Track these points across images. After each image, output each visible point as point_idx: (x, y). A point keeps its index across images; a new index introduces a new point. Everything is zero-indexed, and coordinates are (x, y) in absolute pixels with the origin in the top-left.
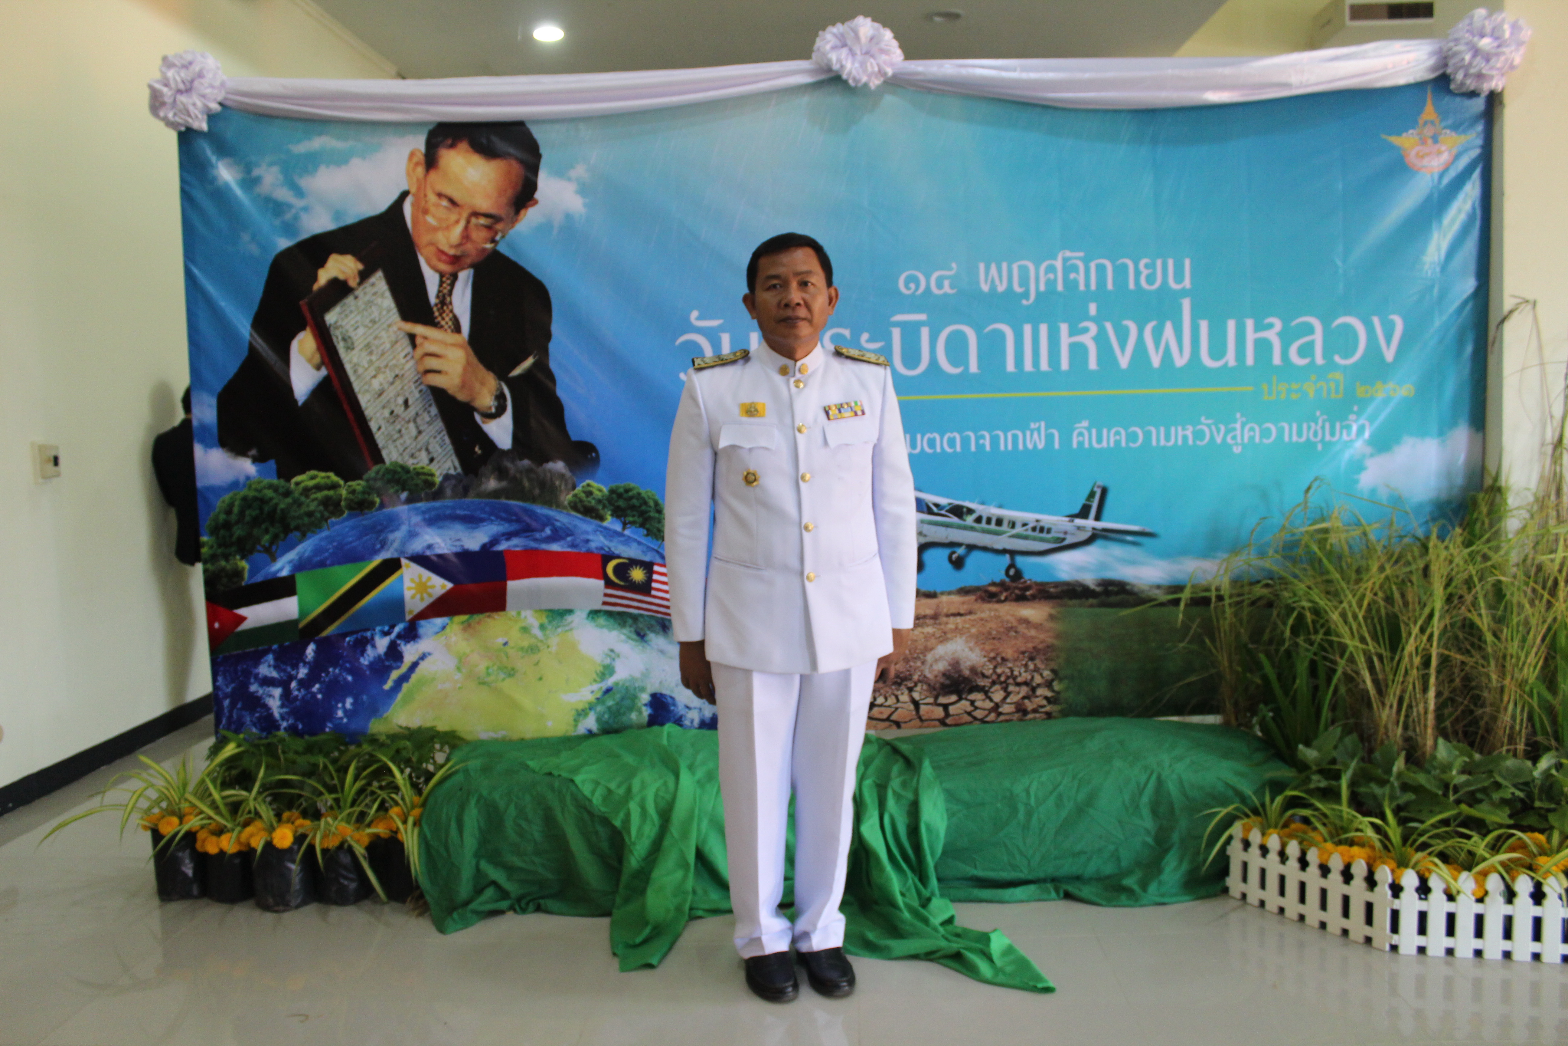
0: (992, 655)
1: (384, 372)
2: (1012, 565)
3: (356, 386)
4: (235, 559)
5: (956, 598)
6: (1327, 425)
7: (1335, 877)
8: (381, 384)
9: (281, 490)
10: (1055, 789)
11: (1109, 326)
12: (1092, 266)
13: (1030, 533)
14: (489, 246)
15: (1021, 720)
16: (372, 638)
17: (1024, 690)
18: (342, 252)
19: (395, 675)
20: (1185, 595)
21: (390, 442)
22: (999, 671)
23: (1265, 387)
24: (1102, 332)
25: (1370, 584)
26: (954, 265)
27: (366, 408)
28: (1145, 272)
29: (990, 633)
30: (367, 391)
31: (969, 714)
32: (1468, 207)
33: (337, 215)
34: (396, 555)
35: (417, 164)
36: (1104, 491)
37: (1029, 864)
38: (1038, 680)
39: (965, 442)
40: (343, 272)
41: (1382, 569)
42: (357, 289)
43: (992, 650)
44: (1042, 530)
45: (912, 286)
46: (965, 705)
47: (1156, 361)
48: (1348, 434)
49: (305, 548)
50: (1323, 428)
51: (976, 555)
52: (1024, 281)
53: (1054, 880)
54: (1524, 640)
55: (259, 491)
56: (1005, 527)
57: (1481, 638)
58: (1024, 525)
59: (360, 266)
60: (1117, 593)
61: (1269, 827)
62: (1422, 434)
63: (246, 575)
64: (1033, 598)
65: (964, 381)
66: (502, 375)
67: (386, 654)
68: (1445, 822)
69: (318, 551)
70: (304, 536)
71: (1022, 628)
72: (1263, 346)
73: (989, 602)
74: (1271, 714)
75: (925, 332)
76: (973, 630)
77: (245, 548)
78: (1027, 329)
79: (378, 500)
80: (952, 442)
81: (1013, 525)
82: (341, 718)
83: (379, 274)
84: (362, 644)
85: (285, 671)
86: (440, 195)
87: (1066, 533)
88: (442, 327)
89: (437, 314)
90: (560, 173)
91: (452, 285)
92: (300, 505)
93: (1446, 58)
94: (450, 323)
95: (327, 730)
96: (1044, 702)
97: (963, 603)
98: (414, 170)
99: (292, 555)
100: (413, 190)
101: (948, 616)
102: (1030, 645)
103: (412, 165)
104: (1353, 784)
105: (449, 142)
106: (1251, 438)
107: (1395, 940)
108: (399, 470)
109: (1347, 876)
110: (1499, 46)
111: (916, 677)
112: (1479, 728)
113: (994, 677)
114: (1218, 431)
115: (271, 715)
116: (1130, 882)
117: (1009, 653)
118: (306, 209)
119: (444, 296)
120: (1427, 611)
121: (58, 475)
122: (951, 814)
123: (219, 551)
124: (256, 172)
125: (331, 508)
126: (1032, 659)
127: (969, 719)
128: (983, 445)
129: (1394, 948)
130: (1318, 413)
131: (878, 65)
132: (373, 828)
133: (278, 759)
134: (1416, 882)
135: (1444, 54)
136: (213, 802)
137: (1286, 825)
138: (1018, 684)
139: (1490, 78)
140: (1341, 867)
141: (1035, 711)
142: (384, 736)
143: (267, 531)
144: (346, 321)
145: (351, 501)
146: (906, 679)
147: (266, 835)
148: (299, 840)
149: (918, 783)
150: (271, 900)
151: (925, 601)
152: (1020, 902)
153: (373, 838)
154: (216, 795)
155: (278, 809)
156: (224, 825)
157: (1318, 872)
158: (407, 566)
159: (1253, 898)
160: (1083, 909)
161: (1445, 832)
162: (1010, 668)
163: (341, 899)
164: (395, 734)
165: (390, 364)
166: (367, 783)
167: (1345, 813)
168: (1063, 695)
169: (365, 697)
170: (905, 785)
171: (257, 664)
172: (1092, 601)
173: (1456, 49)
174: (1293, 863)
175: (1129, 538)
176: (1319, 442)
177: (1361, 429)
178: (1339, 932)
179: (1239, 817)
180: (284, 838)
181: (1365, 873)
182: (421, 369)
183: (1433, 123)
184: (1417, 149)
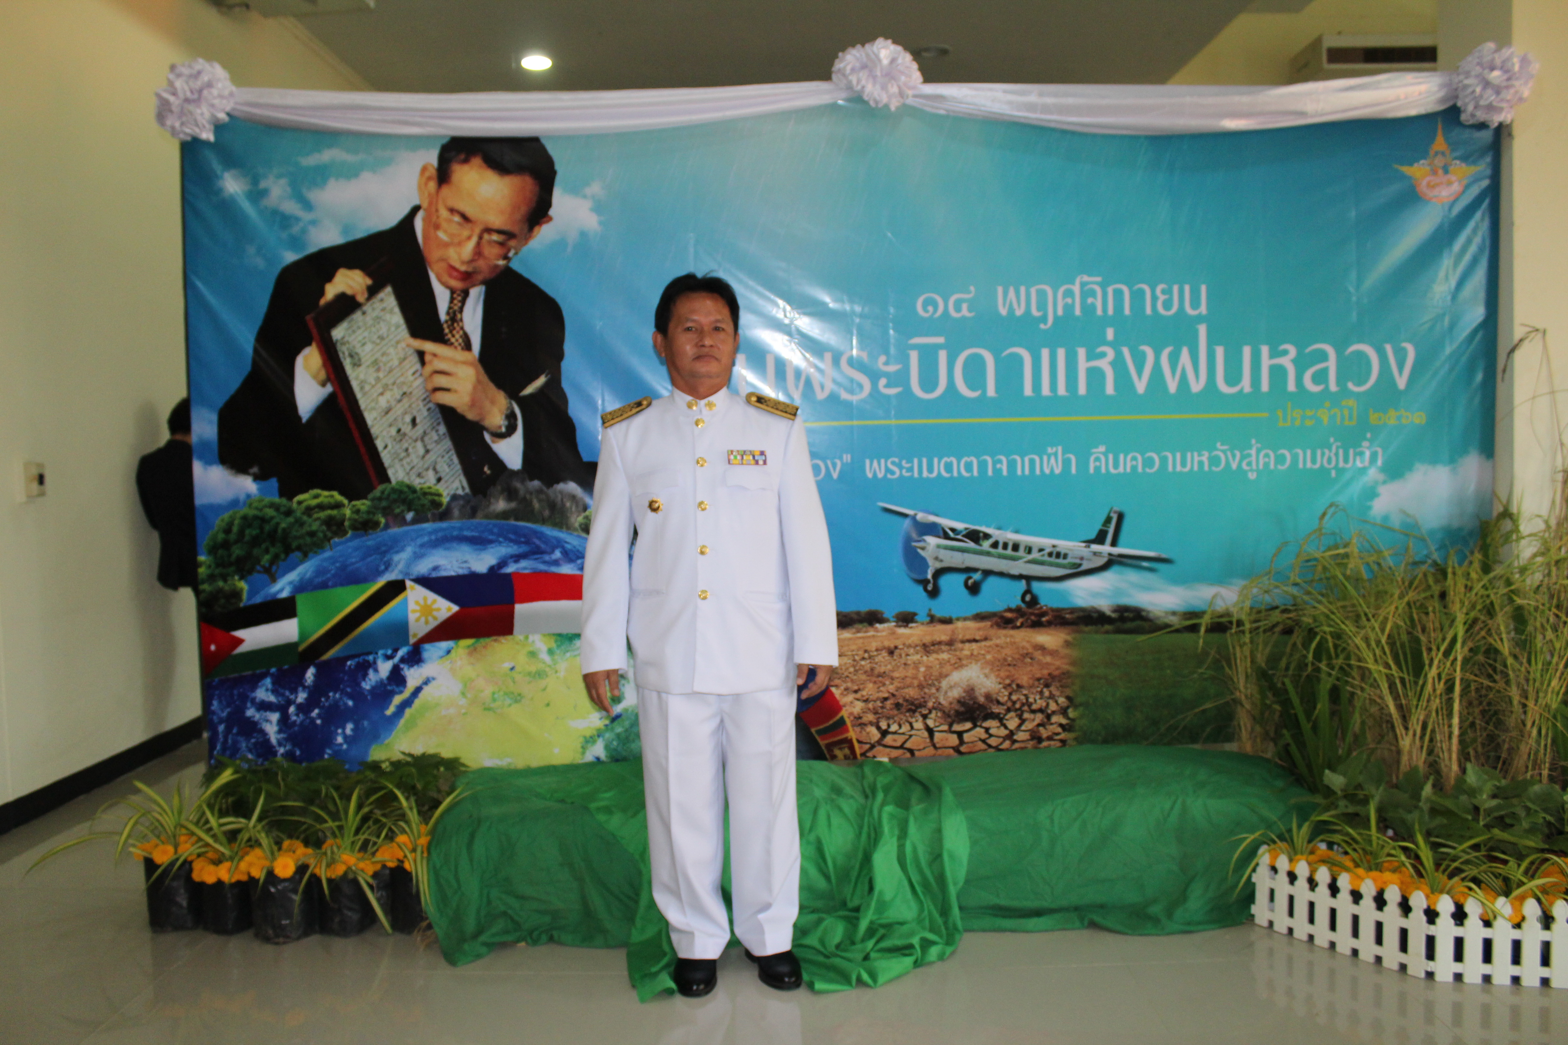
0: (1008, 681)
1: (392, 390)
2: (1028, 591)
3: (363, 403)
4: (233, 580)
5: (971, 624)
6: (1341, 452)
7: (1368, 902)
8: (388, 402)
9: (283, 509)
10: (1078, 816)
11: (1126, 351)
12: (1110, 290)
13: (1046, 558)
14: (501, 263)
15: (1036, 748)
16: (375, 662)
17: (1039, 717)
18: (350, 267)
19: (397, 700)
20: (1205, 621)
21: (396, 461)
22: (1014, 697)
23: (1280, 413)
24: (1119, 355)
25: (1392, 608)
26: (972, 288)
27: (373, 426)
28: (1162, 298)
29: (1005, 660)
30: (373, 409)
31: (984, 741)
32: (1478, 238)
33: (346, 229)
34: (400, 577)
35: (429, 179)
36: (1121, 517)
37: (1053, 893)
38: (1053, 707)
39: (982, 465)
40: (351, 287)
42: (365, 304)
43: (1008, 677)
44: (1058, 555)
45: (930, 309)
46: (979, 732)
47: (1172, 386)
48: (1361, 462)
49: (305, 569)
50: (1336, 454)
51: (992, 581)
52: (1042, 306)
53: (1076, 909)
55: (261, 510)
56: (1021, 552)
57: (1503, 662)
58: (1041, 550)
59: (369, 282)
60: (1132, 620)
61: (1296, 853)
62: (1434, 461)
63: (245, 596)
64: (1049, 624)
65: (981, 405)
66: (513, 393)
67: (389, 678)
68: (1476, 847)
69: (320, 572)
70: (305, 556)
71: (1038, 655)
72: (1278, 373)
73: (1005, 628)
75: (943, 355)
76: (989, 657)
77: (244, 567)
78: (1045, 353)
79: (382, 520)
80: (969, 467)
81: (1029, 550)
82: (341, 745)
83: (389, 289)
84: (365, 667)
85: (283, 695)
86: (452, 211)
87: (1082, 559)
88: (452, 344)
89: (447, 331)
90: (575, 190)
91: (463, 302)
92: (302, 524)
93: (1456, 89)
94: (460, 341)
95: (326, 756)
96: (1059, 730)
97: (979, 629)
98: (426, 184)
99: (293, 576)
100: (425, 205)
101: (963, 642)
102: (1045, 672)
103: (424, 180)
104: (1380, 810)
105: (462, 156)
106: (1266, 465)
107: (1431, 966)
108: (406, 489)
109: (1380, 902)
110: (1509, 79)
111: (930, 704)
112: (1501, 752)
113: (1009, 704)
114: (1234, 456)
115: (268, 741)
116: (1156, 909)
117: (1024, 680)
118: (314, 223)
119: (454, 313)
120: (1449, 636)
121: (42, 494)
122: (974, 843)
123: (217, 571)
124: (263, 185)
125: (334, 528)
126: (1047, 686)
127: (984, 746)
128: (1000, 470)
129: (1430, 975)
130: (1332, 440)
131: (899, 87)
132: (379, 857)
133: (278, 785)
134: (1452, 908)
135: (1454, 86)
136: (211, 829)
137: (1312, 852)
138: (1033, 712)
139: (1500, 110)
140: (1374, 893)
141: (1050, 738)
142: (387, 764)
143: (267, 551)
144: (353, 337)
145: (355, 520)
146: (921, 706)
147: (267, 863)
148: (302, 869)
149: (939, 811)
150: (270, 932)
151: (940, 627)
152: (1046, 931)
153: (378, 867)
154: (213, 822)
155: (278, 836)
156: (223, 854)
157: (1349, 898)
158: (412, 588)
159: (1281, 926)
160: (1109, 938)
161: (1476, 857)
162: (1025, 695)
163: (344, 931)
164: (399, 762)
165: (398, 381)
166: (371, 812)
167: (1374, 838)
168: (1078, 722)
169: (366, 723)
170: (925, 812)
171: (254, 688)
172: (1107, 627)
173: (1466, 82)
174: (1323, 889)
175: (1145, 564)
176: (1333, 468)
177: (1373, 457)
178: (1372, 960)
179: (1264, 843)
180: (285, 867)
181: (1398, 899)
182: (430, 387)
183: (1443, 154)
184: (1428, 179)
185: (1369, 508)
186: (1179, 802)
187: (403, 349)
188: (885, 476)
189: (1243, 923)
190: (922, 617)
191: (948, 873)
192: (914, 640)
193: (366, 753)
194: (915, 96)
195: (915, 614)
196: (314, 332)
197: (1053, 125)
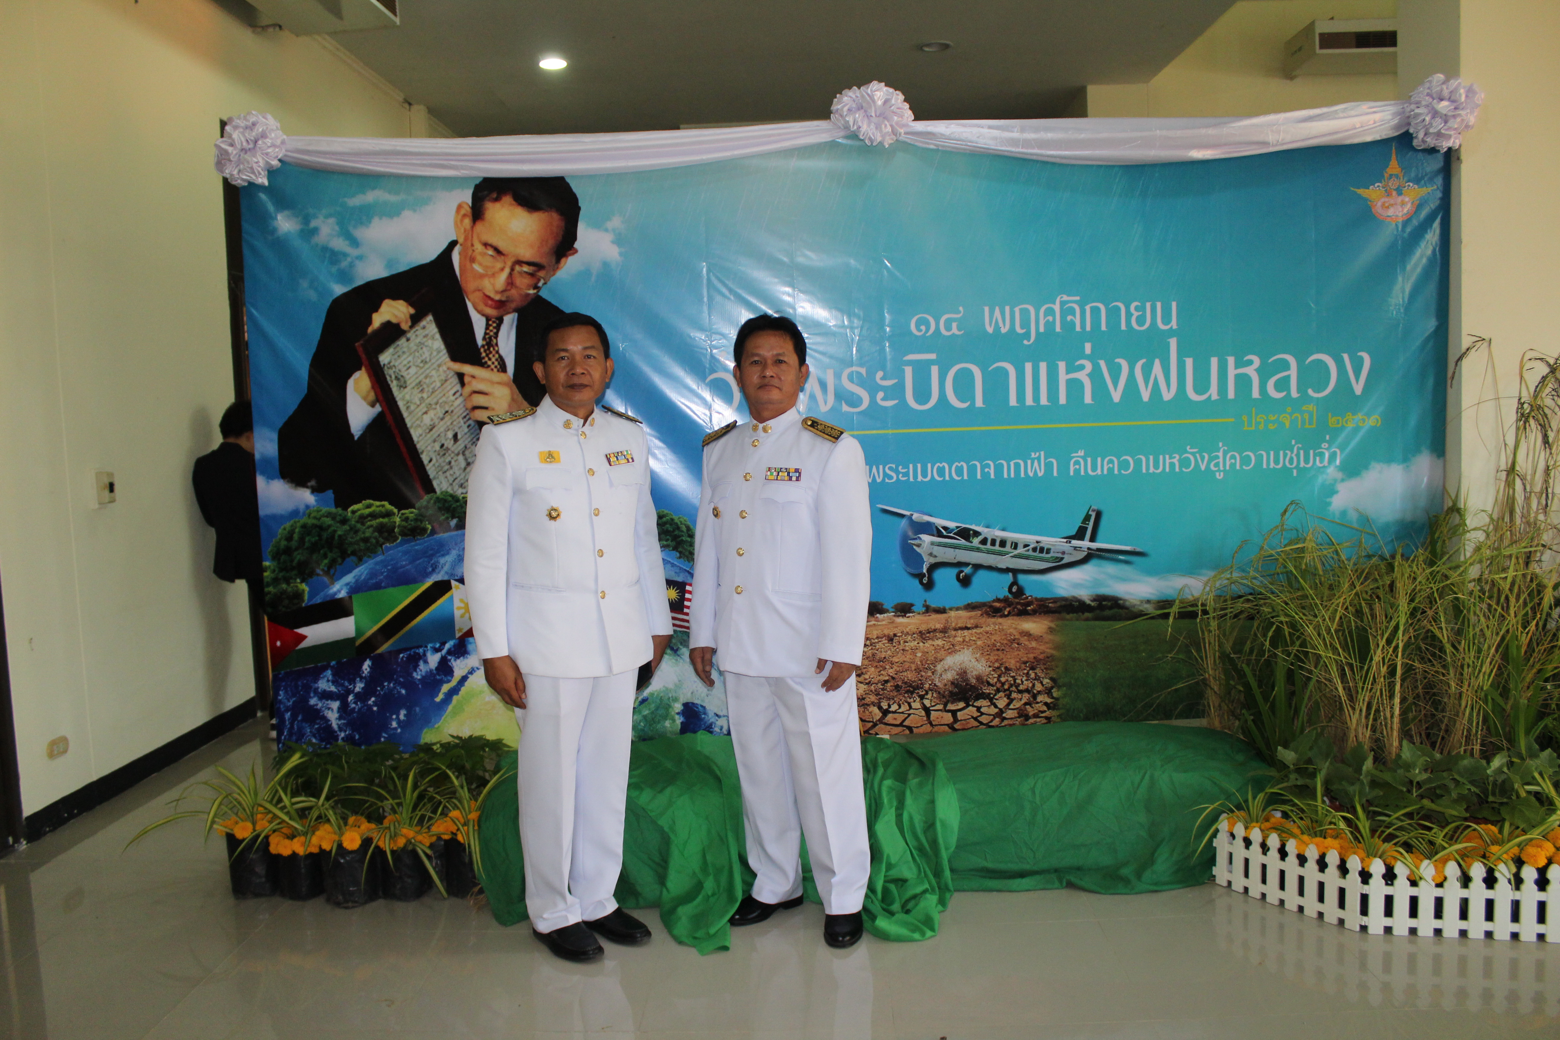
0: (997, 665)
1: (435, 409)
2: (1015, 583)
3: (409, 422)
4: (295, 582)
5: (963, 613)
6: (1302, 452)
7: (1312, 865)
8: (432, 420)
9: (338, 518)
10: (1058, 788)
11: (1102, 363)
12: (1088, 308)
13: (1031, 553)
14: (532, 292)
15: (1023, 725)
16: (425, 654)
17: (1026, 697)
18: (395, 298)
19: (445, 688)
20: (1174, 610)
21: (440, 473)
22: (1003, 679)
23: (1245, 418)
24: (1096, 368)
25: (1341, 600)
26: (961, 309)
27: (418, 442)
28: (1136, 314)
29: (994, 645)
30: (419, 426)
31: (976, 719)
32: (1429, 252)
33: (390, 264)
34: (446, 578)
35: (465, 216)
36: (1099, 514)
37: (1034, 857)
38: (1038, 687)
39: (972, 470)
40: (396, 316)
41: (1353, 586)
42: (409, 332)
43: (997, 661)
44: (1042, 550)
45: (923, 328)
46: (972, 711)
47: (1145, 396)
48: (1321, 461)
49: (360, 572)
50: (1298, 455)
51: (982, 574)
52: (1025, 324)
53: (1056, 871)
54: (1479, 651)
55: (319, 519)
56: (1008, 548)
57: (1442, 649)
58: (1026, 546)
59: (412, 311)
60: (1111, 608)
61: (1252, 821)
62: (1389, 460)
63: (306, 597)
64: (1034, 612)
65: (970, 415)
67: (437, 669)
68: (1410, 815)
69: (373, 574)
70: (360, 561)
71: (1024, 640)
72: (1243, 381)
73: (994, 616)
74: (1252, 717)
75: (935, 370)
76: (979, 643)
77: (305, 572)
78: (1028, 366)
79: (430, 527)
80: (959, 471)
81: (1015, 546)
82: (396, 729)
83: (430, 318)
84: (416, 659)
85: (342, 685)
86: (486, 245)
87: (1063, 553)
88: (489, 366)
89: (484, 355)
90: (598, 224)
91: (498, 328)
92: (356, 532)
93: (1409, 117)
94: (496, 363)
95: (383, 739)
96: (1045, 708)
97: (970, 618)
98: (462, 221)
99: (349, 578)
100: (461, 240)
101: (956, 629)
102: (1031, 656)
103: (460, 217)
104: (1327, 783)
105: (495, 195)
106: (1233, 466)
107: (1364, 920)
108: (450, 499)
109: (1322, 865)
110: (1456, 108)
111: (927, 686)
112: (1440, 730)
113: (999, 685)
114: (1202, 459)
115: (330, 726)
116: (1125, 871)
117: (1012, 663)
118: (360, 258)
119: (490, 338)
120: (1393, 623)
121: (112, 501)
122: (964, 812)
123: (281, 575)
124: (313, 224)
125: (386, 534)
126: (1033, 668)
127: (976, 724)
128: (989, 473)
129: (1364, 928)
130: (1293, 442)
131: (891, 126)
132: (435, 829)
133: (343, 768)
134: (1383, 870)
135: (1407, 114)
136: (285, 807)
137: (1267, 820)
138: (1020, 692)
139: (1449, 137)
140: (1317, 857)
141: (1036, 716)
142: (438, 745)
143: (325, 556)
144: (399, 361)
145: (405, 527)
146: (918, 688)
147: (336, 838)
148: (367, 842)
149: (933, 784)
150: (341, 897)
151: (934, 616)
152: (1027, 891)
153: (434, 839)
154: (286, 800)
155: (343, 813)
156: (296, 829)
157: (1296, 861)
158: (457, 588)
159: (1238, 886)
160: (1084, 897)
161: (1409, 824)
162: (1012, 677)
163: (404, 897)
164: (449, 743)
165: (441, 401)
166: (425, 790)
167: (1320, 808)
168: (1061, 700)
169: (417, 709)
170: (921, 785)
171: (316, 679)
172: (1087, 615)
173: (1417, 111)
174: (1274, 854)
175: (1121, 557)
176: (1295, 468)
177: (1333, 457)
178: (1315, 915)
179: (1224, 812)
180: (352, 841)
181: (1338, 862)
182: (469, 406)
183: (1397, 176)
184: (1383, 200)
185: (1329, 504)
186: (1147, 777)
187: (445, 372)
188: (883, 480)
189: (1204, 883)
190: (919, 607)
191: (941, 841)
192: (912, 628)
193: (418, 736)
194: (906, 133)
195: (912, 605)
196: (363, 356)
197: (1034, 158)
